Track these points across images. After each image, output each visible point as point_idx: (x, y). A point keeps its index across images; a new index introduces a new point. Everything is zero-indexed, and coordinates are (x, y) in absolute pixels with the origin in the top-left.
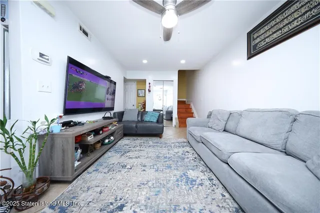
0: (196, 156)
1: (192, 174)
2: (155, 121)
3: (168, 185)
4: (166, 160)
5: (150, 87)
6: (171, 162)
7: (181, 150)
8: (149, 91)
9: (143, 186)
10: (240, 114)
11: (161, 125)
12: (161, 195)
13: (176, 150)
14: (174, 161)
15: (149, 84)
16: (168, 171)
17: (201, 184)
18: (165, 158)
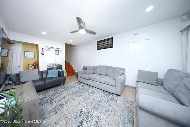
0: (87, 85)
1: (91, 91)
2: (57, 76)
3: (88, 97)
5: (43, 51)
6: (81, 91)
7: (79, 86)
8: (43, 54)
9: (80, 103)
10: (97, 67)
11: (64, 78)
12: (89, 100)
13: (78, 87)
15: (42, 48)
16: (83, 94)
17: (95, 91)
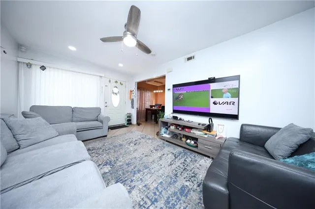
4: (136, 169)
6: (130, 169)
14: (127, 172)
16: (127, 162)
18: (139, 171)
